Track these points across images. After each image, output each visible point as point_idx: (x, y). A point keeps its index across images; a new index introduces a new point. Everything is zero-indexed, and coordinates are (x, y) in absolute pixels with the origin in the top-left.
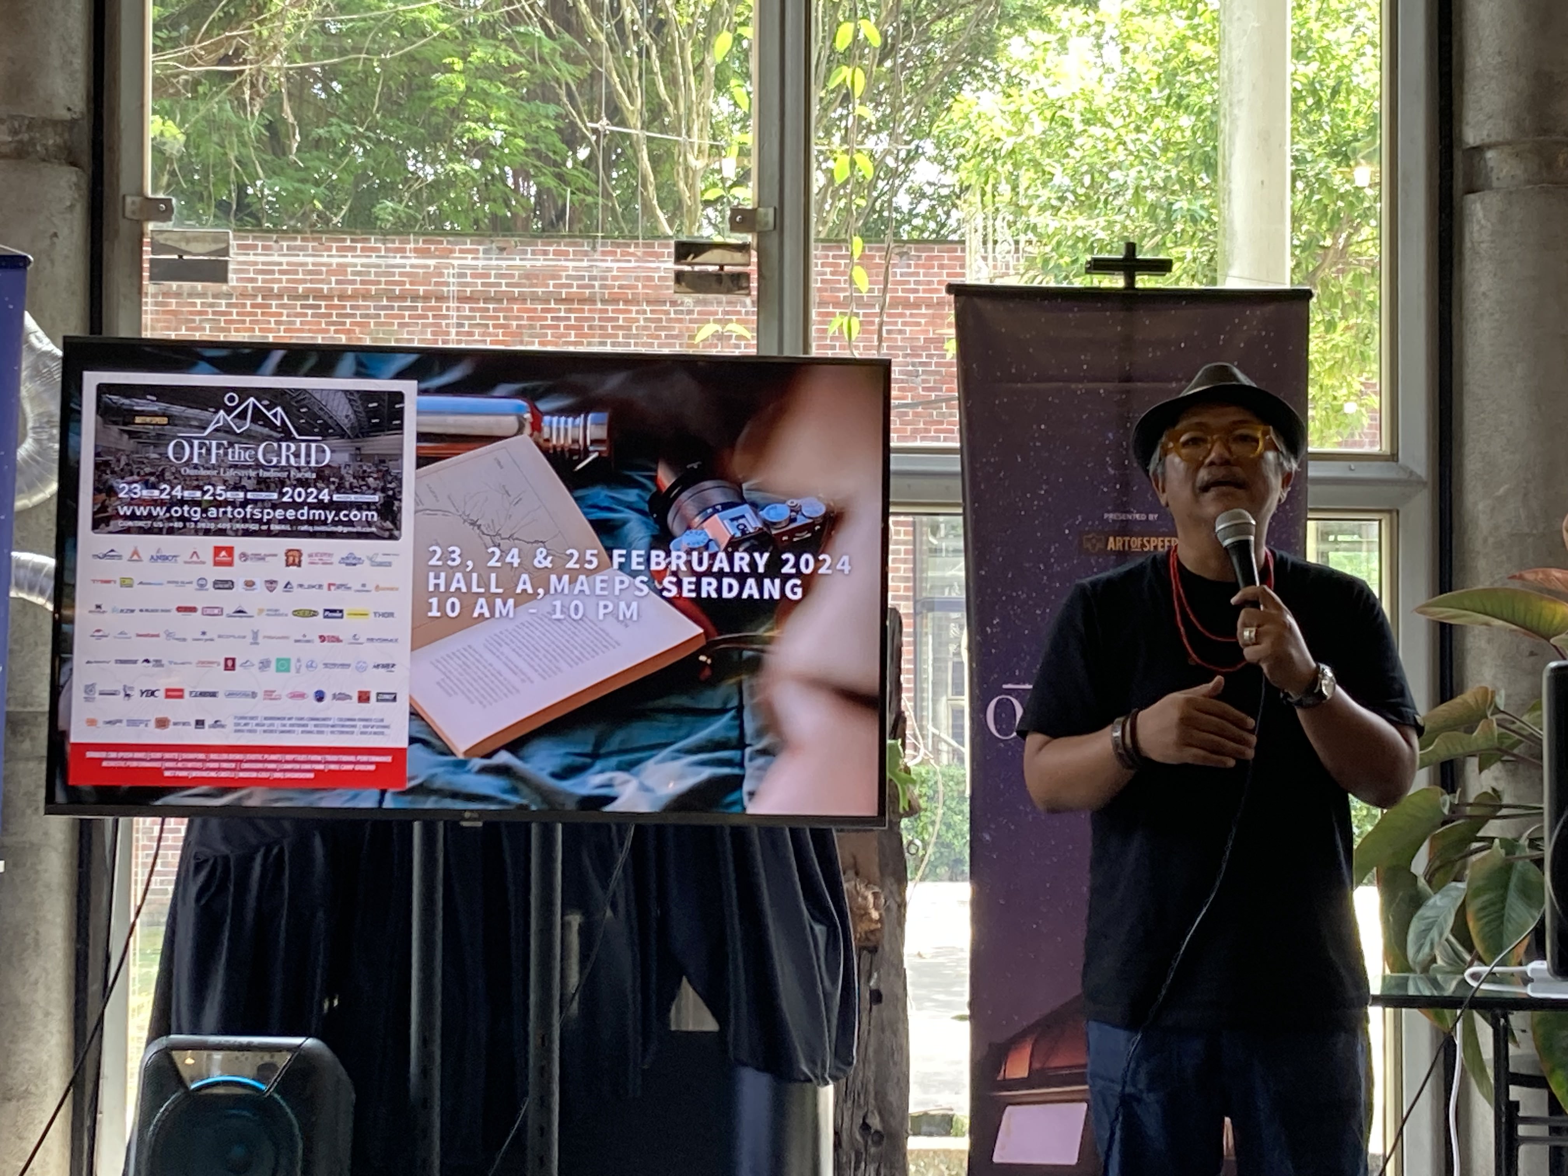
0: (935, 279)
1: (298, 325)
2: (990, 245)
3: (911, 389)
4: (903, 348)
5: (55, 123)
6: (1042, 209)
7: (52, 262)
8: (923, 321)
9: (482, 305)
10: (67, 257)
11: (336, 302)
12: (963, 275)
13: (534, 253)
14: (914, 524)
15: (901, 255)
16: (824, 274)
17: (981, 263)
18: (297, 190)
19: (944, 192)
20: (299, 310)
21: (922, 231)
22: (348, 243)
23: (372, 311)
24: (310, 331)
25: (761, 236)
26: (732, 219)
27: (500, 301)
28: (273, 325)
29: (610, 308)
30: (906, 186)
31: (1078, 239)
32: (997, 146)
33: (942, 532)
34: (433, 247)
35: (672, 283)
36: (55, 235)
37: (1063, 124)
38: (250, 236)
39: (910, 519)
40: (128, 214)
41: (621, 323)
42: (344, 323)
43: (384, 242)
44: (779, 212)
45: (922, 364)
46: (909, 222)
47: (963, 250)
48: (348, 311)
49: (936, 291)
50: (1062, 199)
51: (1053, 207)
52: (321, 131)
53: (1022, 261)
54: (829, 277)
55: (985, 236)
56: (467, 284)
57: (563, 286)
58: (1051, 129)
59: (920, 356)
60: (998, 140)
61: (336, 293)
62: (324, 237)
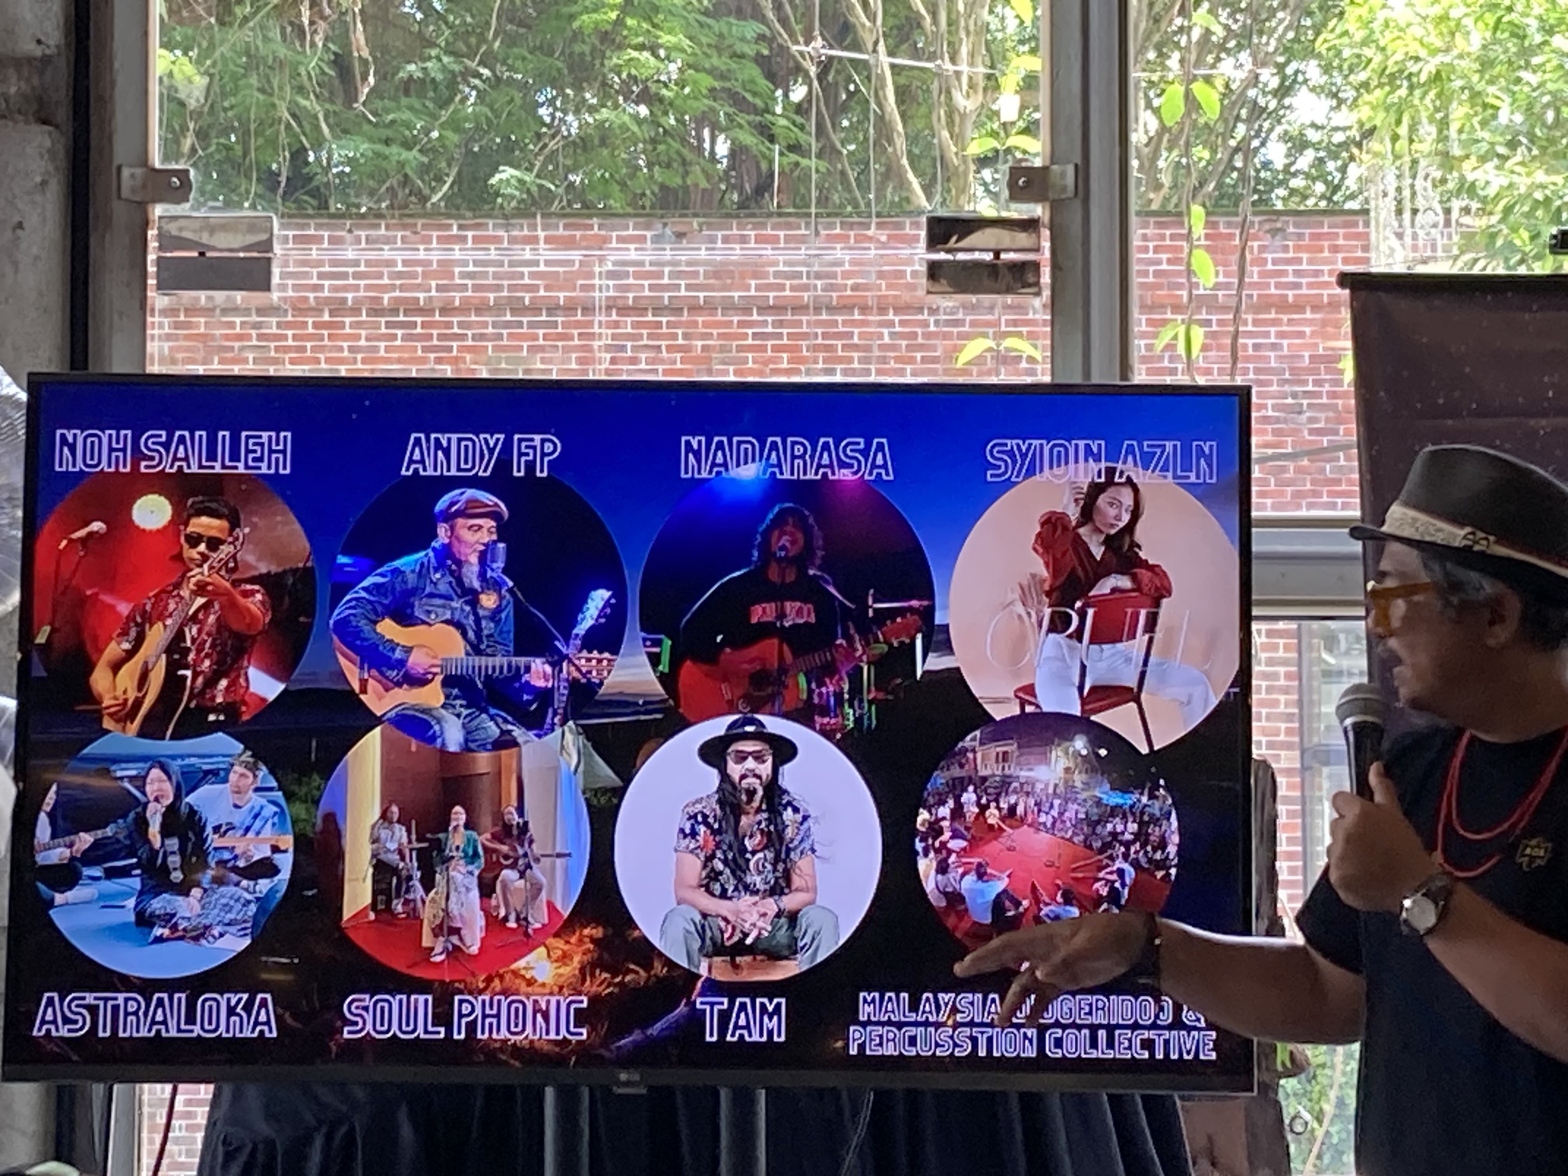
0: (1326, 268)
1: (382, 353)
2: (1407, 215)
3: (1295, 432)
4: (1280, 371)
5: (21, 63)
6: (1483, 159)
7: (15, 264)
8: (1308, 330)
9: (650, 318)
10: (37, 258)
11: (437, 318)
12: (1367, 261)
13: (726, 240)
14: (1298, 635)
15: (1274, 232)
16: (1159, 262)
17: (1394, 242)
18: (378, 155)
19: (1339, 137)
20: (383, 330)
21: (1305, 197)
22: (455, 231)
23: (490, 330)
24: (399, 361)
25: (1056, 207)
26: (1012, 185)
27: (678, 311)
28: (346, 354)
29: (840, 319)
30: (1279, 130)
31: (1537, 204)
32: (1414, 69)
33: (1343, 646)
34: (578, 234)
35: (924, 281)
36: (20, 225)
37: (1513, 35)
38: (312, 222)
39: (1293, 626)
40: (125, 192)
41: (856, 340)
42: (450, 349)
43: (507, 227)
44: (1083, 172)
45: (1307, 394)
46: (1282, 183)
47: (1367, 224)
48: (456, 330)
49: (1326, 285)
50: (1513, 145)
51: (1499, 156)
52: (412, 67)
53: (1456, 238)
54: (1164, 267)
55: (1400, 202)
56: (627, 288)
57: (770, 287)
58: (1496, 41)
59: (1305, 383)
60: (1417, 59)
61: (437, 304)
62: (420, 222)
